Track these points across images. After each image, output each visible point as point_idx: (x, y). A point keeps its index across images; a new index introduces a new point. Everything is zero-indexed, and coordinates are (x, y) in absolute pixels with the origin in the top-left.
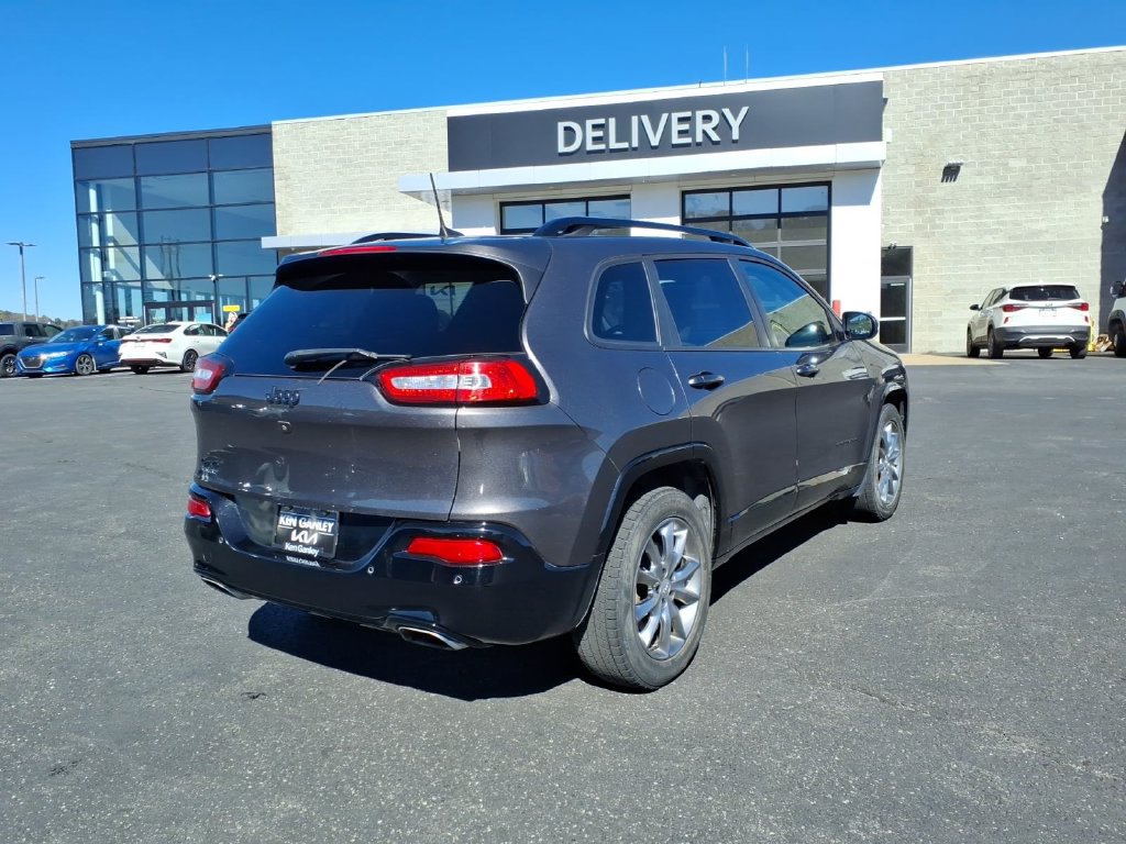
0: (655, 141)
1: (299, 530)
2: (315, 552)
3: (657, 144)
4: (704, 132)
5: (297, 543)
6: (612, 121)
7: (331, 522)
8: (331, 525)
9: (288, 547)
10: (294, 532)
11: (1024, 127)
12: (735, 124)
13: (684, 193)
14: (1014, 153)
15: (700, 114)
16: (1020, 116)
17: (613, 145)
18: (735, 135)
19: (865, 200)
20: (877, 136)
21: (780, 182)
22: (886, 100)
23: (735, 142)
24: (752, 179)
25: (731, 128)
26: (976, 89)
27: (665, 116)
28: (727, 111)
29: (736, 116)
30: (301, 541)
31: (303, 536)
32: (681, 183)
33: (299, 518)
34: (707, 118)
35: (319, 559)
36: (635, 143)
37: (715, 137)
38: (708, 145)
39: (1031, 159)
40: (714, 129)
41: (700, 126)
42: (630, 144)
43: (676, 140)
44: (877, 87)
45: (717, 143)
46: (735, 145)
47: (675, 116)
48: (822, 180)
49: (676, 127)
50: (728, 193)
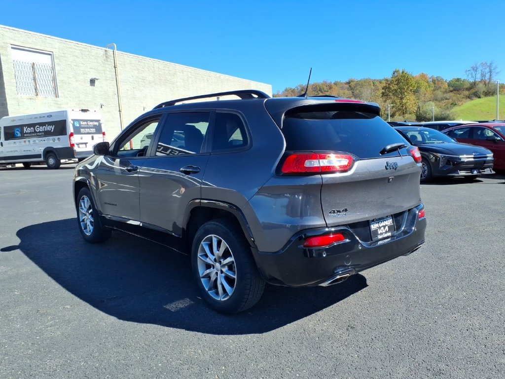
2: (389, 234)
5: (381, 234)
7: (391, 219)
8: (391, 221)
9: (378, 237)
10: (379, 230)
31: (382, 230)
33: (379, 223)
35: (392, 236)
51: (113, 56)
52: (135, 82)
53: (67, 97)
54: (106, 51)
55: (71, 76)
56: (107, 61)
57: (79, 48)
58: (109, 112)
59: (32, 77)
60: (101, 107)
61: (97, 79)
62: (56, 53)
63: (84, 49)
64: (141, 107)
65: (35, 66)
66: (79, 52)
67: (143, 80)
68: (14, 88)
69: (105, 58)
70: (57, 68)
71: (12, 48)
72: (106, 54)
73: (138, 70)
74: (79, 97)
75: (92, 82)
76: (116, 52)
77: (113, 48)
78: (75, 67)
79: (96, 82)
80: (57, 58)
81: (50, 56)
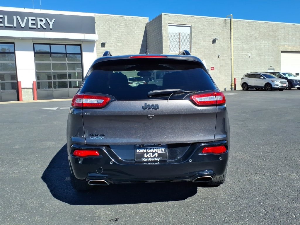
0: (23, 25)
1: (147, 153)
2: (158, 159)
3: (24, 26)
4: (40, 25)
5: (148, 158)
6: (6, 17)
7: (163, 148)
8: (163, 149)
9: (143, 160)
10: (145, 154)
11: (120, 35)
12: (51, 24)
13: (34, 44)
14: (118, 41)
15: (39, 19)
16: (119, 32)
17: (7, 25)
18: (51, 27)
19: (92, 51)
20: (94, 33)
21: (66, 43)
22: (95, 22)
23: (51, 29)
24: (57, 41)
25: (50, 25)
26: (108, 22)
27: (26, 18)
28: (48, 19)
29: (51, 21)
30: (149, 156)
31: (150, 155)
32: (34, 41)
33: (147, 149)
34: (41, 20)
35: (160, 161)
36: (15, 25)
37: (44, 27)
38: (42, 29)
39: (123, 44)
40: (44, 24)
41: (39, 23)
42: (14, 25)
43: (31, 26)
44: (93, 18)
45: (45, 29)
46: (51, 30)
47: (30, 18)
48: (79, 44)
49: (30, 22)
50: (49, 45)
51: (230, 22)
52: (244, 38)
53: (197, 52)
54: (225, 20)
55: (201, 39)
56: (225, 26)
57: (207, 20)
58: (223, 60)
59: (178, 41)
60: (218, 57)
61: (217, 39)
62: (193, 25)
63: (211, 21)
64: (247, 55)
65: (181, 34)
66: (207, 22)
67: (251, 36)
68: (167, 49)
69: (224, 24)
70: (193, 34)
71: (169, 25)
72: (225, 22)
73: (247, 30)
74: (204, 52)
75: (214, 41)
76: (232, 19)
77: (230, 18)
78: (204, 33)
79: (217, 41)
80: (194, 28)
81: (189, 28)
